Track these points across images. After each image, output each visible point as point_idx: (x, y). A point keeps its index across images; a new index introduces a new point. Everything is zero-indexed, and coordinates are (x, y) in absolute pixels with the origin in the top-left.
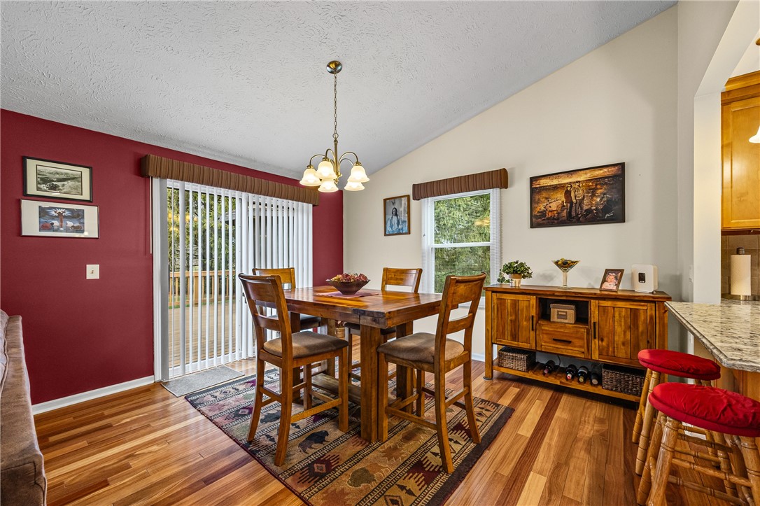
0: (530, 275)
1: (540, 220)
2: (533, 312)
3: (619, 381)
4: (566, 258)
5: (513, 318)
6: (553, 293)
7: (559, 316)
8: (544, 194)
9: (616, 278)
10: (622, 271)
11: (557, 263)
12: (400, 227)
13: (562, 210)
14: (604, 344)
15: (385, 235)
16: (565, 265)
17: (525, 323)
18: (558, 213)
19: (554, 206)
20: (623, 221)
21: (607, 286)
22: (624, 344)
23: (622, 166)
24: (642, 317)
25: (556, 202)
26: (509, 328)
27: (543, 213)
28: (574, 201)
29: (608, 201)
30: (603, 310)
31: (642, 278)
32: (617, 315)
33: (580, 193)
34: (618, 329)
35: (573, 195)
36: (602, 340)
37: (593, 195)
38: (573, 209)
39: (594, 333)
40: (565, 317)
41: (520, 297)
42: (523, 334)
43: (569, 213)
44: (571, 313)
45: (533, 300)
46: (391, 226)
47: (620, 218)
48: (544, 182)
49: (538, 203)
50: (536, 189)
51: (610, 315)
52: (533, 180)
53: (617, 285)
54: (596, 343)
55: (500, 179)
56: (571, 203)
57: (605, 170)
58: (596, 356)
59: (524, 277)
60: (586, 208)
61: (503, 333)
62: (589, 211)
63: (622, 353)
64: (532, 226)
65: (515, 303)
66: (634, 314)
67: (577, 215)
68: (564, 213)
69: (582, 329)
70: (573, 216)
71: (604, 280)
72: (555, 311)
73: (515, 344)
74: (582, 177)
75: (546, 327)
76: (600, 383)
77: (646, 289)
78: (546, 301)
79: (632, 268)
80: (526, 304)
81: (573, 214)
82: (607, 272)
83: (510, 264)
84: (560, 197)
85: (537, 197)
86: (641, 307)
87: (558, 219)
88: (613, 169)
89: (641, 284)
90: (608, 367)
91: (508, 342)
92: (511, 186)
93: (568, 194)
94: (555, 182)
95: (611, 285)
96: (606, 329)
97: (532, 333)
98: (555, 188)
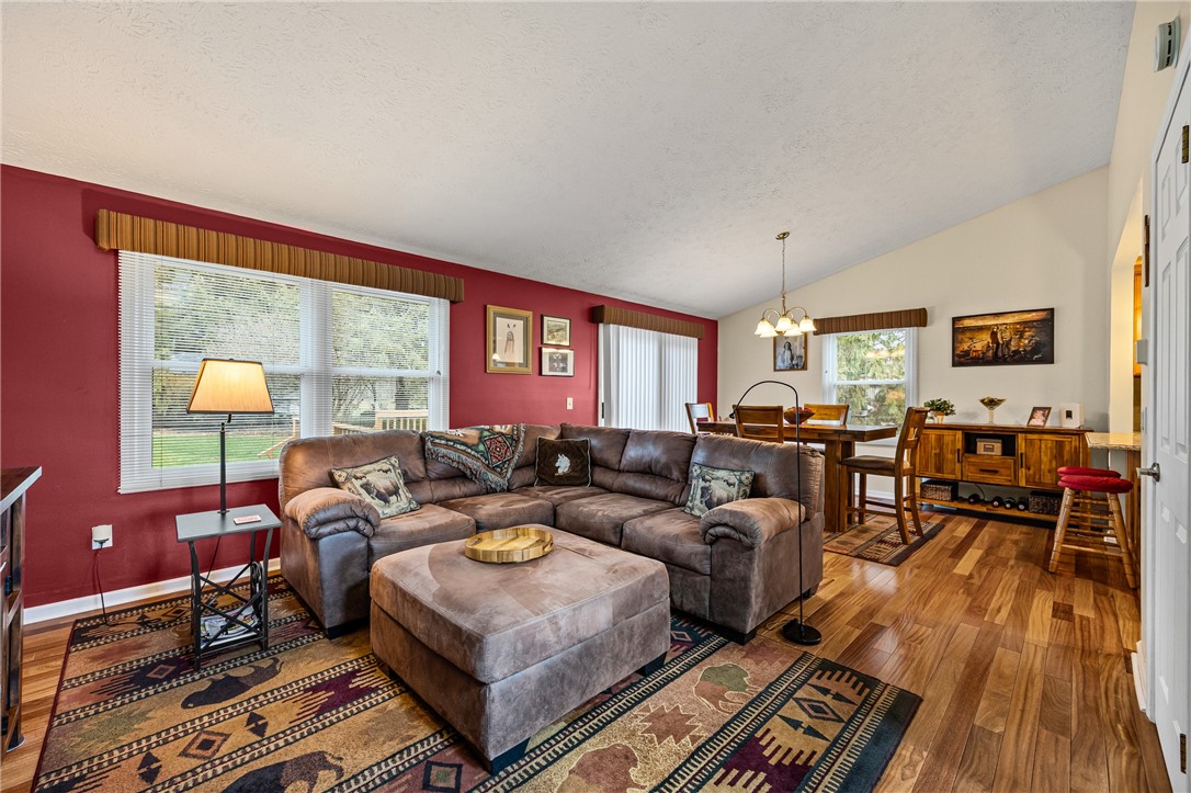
0: (952, 412)
1: (962, 359)
2: (959, 445)
3: (1045, 505)
4: (992, 397)
5: (938, 451)
6: (980, 428)
7: (986, 449)
8: (968, 335)
9: (1043, 415)
10: (1049, 409)
11: (982, 401)
12: (794, 362)
13: (988, 351)
14: (1031, 472)
15: (775, 370)
16: (991, 403)
17: (950, 456)
18: (983, 353)
19: (979, 346)
20: (1053, 362)
21: (1033, 422)
22: (1049, 471)
23: (1051, 311)
24: (1067, 448)
25: (981, 343)
26: (933, 461)
27: (967, 353)
28: (1001, 342)
29: (1036, 343)
30: (1030, 443)
31: (1069, 414)
32: (1043, 446)
33: (1007, 335)
34: (1045, 459)
35: (999, 336)
36: (1029, 469)
37: (1021, 337)
38: (1000, 350)
39: (1022, 462)
40: (992, 450)
41: (945, 432)
42: (947, 467)
43: (996, 353)
44: (998, 446)
45: (959, 435)
46: (783, 362)
47: (1048, 359)
48: (967, 323)
49: (961, 343)
50: (959, 329)
51: (1037, 447)
52: (955, 320)
53: (1045, 422)
54: (1022, 472)
55: (918, 318)
56: (998, 344)
57: (1034, 314)
58: (1023, 483)
59: (947, 414)
60: (1013, 349)
61: (927, 466)
62: (1016, 352)
63: (1048, 479)
64: (954, 365)
65: (940, 439)
66: (1060, 445)
67: (1004, 355)
68: (990, 353)
69: (1010, 460)
70: (999, 356)
71: (1032, 417)
72: (981, 446)
73: (939, 475)
74: (1010, 320)
75: (973, 459)
76: (1027, 508)
77: (1072, 424)
78: (972, 436)
79: (1059, 406)
80: (951, 438)
81: (1000, 354)
82: (1035, 409)
83: (933, 402)
84: (986, 338)
85: (960, 337)
86: (1066, 439)
87: (983, 358)
88: (1042, 313)
89: (1069, 420)
90: (1035, 493)
91: (933, 473)
92: (931, 324)
93: (994, 335)
94: (980, 323)
95: (1038, 422)
96: (1033, 459)
97: (958, 466)
98: (980, 329)
